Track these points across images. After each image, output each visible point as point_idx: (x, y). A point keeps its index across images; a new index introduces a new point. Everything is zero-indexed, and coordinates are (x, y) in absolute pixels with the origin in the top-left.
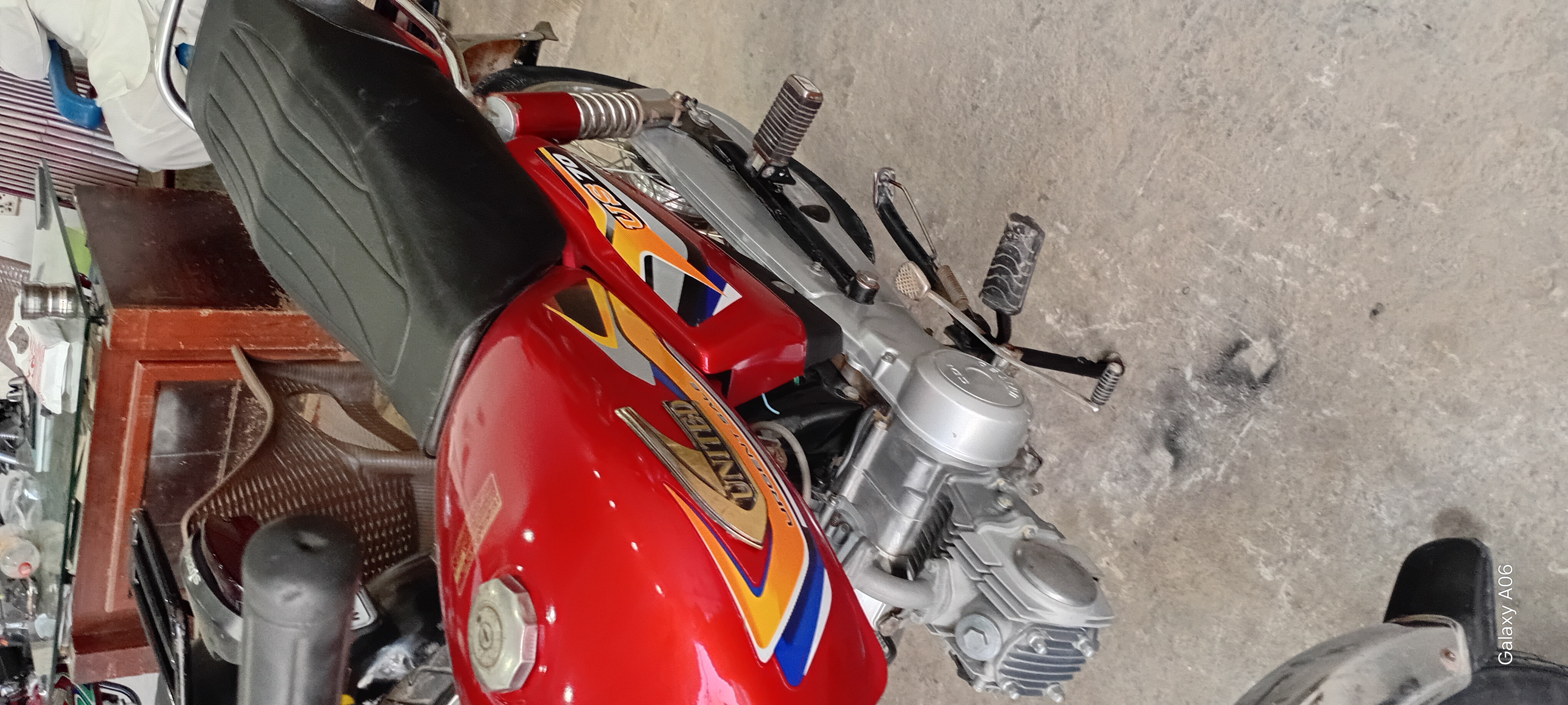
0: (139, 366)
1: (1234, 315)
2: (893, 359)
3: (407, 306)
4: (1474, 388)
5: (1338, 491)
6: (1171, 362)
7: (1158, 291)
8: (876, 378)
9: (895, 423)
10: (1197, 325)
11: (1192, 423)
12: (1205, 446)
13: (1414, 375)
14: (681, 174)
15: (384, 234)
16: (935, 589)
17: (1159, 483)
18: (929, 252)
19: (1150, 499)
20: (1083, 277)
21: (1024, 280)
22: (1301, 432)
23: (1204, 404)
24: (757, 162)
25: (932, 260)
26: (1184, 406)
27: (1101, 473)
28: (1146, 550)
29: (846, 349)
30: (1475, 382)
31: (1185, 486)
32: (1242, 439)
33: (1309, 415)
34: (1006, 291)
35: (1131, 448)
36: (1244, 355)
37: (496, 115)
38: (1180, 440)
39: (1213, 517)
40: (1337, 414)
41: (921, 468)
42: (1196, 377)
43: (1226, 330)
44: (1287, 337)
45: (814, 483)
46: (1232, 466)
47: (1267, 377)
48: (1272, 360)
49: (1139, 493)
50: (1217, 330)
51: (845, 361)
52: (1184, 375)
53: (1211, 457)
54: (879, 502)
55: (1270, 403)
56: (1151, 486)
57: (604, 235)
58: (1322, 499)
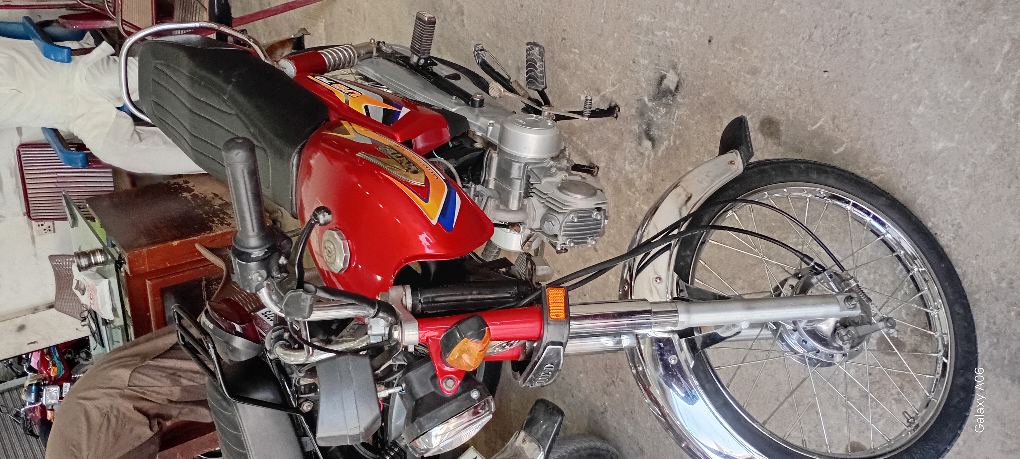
0: (148, 282)
1: (656, 65)
2: (492, 125)
3: (267, 154)
4: (756, 60)
5: (719, 129)
6: (637, 97)
7: (623, 66)
8: (488, 136)
9: (501, 152)
10: (643, 75)
11: (654, 122)
12: (662, 131)
13: (733, 64)
14: (382, 76)
15: (248, 128)
16: (527, 211)
17: (649, 157)
18: (507, 77)
19: (648, 166)
20: (591, 71)
21: (542, 72)
22: (697, 108)
23: (656, 112)
24: (415, 59)
25: (509, 80)
26: (649, 116)
27: (625, 163)
28: (652, 191)
29: (472, 128)
30: (756, 57)
31: (660, 154)
32: (675, 122)
33: (698, 99)
34: (536, 80)
35: (633, 145)
36: (665, 82)
37: (285, 68)
38: (651, 133)
39: (674, 164)
40: (708, 94)
41: (516, 166)
42: (650, 100)
43: (655, 73)
44: (680, 66)
45: (462, 180)
46: (675, 135)
47: (677, 88)
48: (677, 80)
49: (643, 165)
50: (652, 74)
51: (474, 134)
52: (645, 101)
53: (666, 136)
54: (503, 190)
55: (682, 100)
56: (646, 160)
57: (344, 102)
58: (714, 136)
